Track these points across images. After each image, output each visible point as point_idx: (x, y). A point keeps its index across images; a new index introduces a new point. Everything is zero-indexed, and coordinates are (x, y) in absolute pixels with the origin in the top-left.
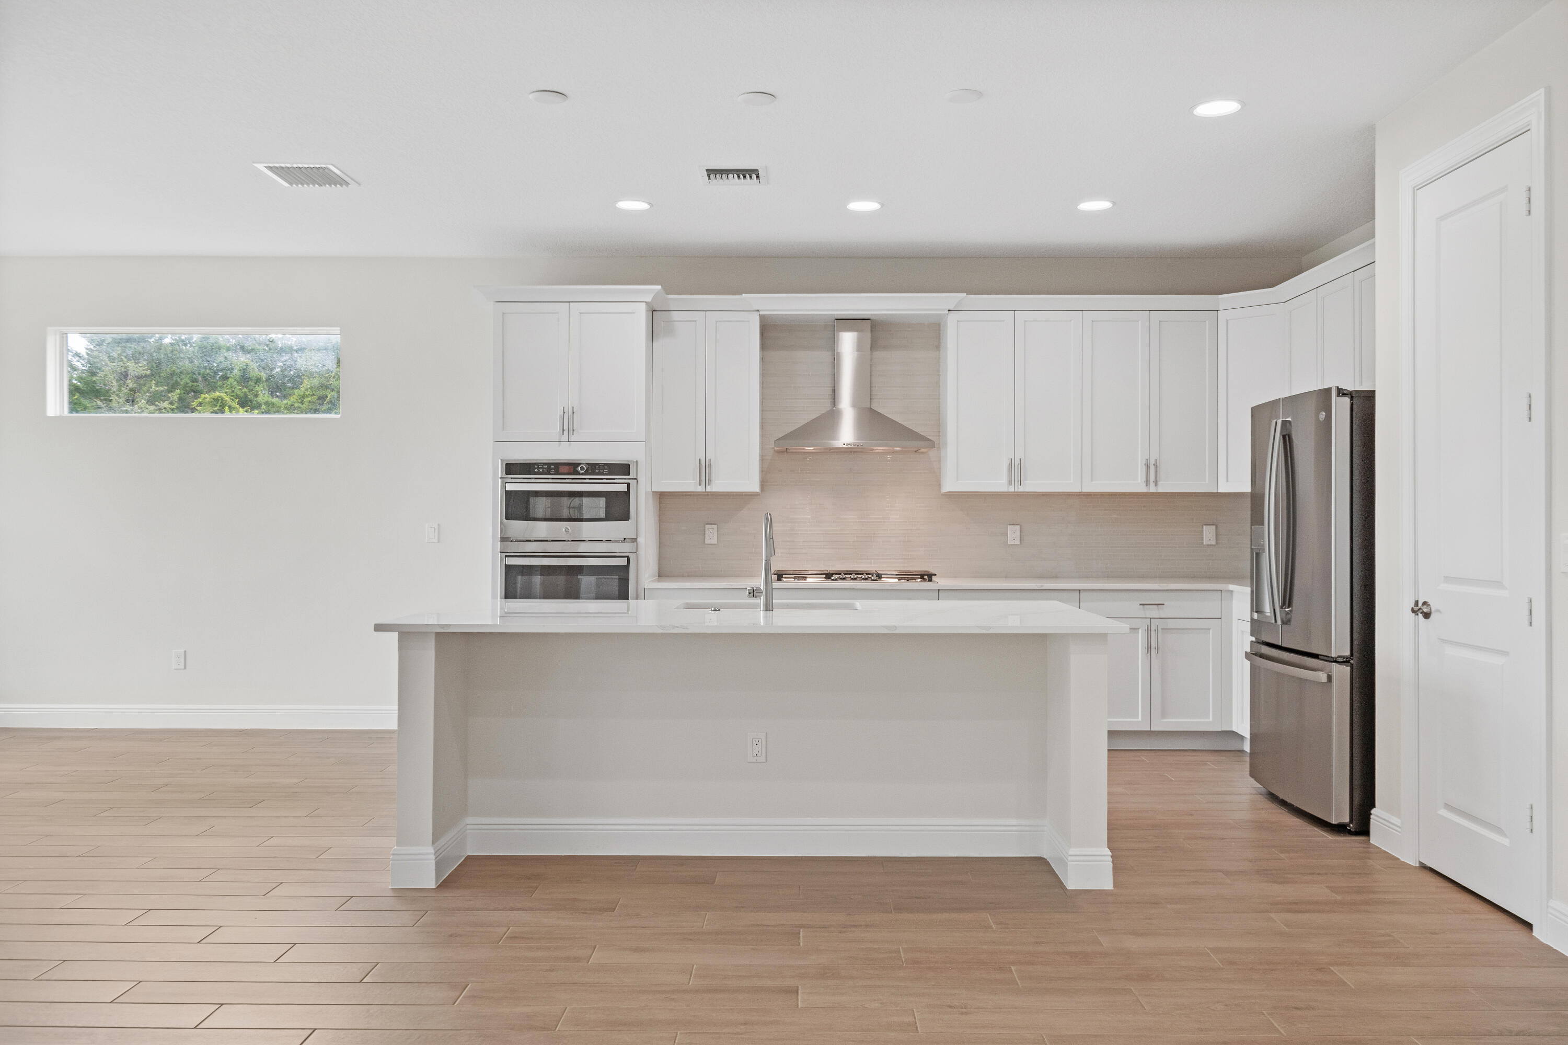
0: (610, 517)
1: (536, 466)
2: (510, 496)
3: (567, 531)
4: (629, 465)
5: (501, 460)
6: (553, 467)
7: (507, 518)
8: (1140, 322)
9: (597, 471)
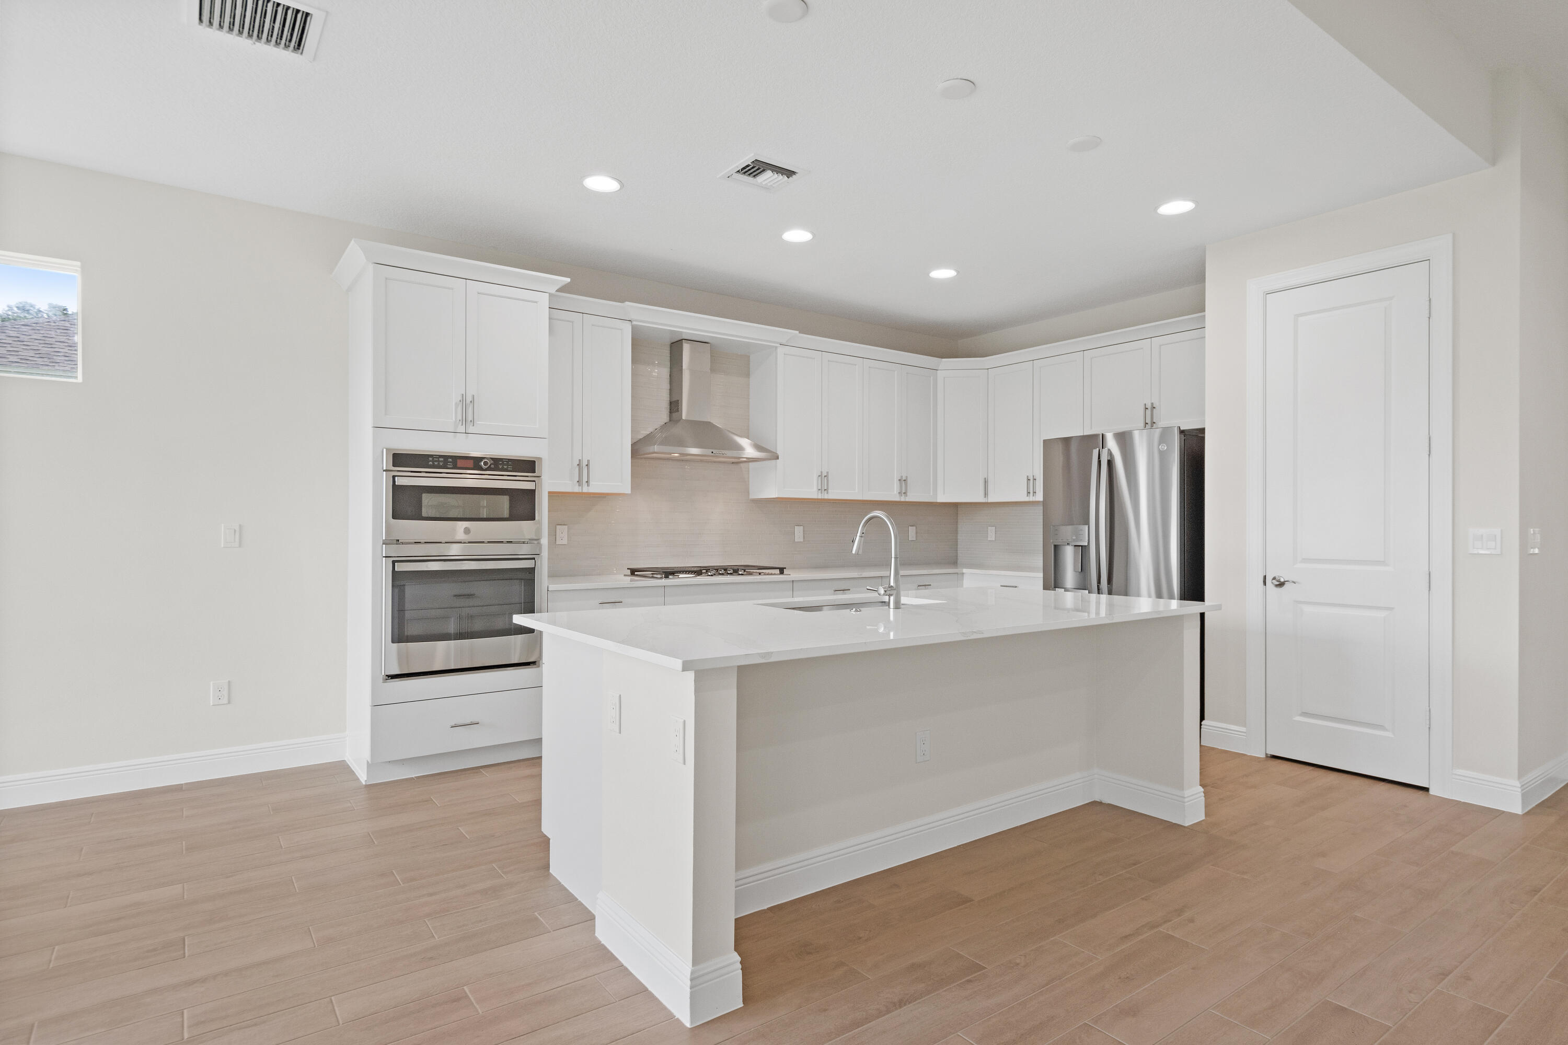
0: (513, 517)
1: (430, 459)
2: (397, 491)
3: (467, 531)
4: (535, 461)
5: (387, 449)
6: (451, 460)
7: (394, 517)
8: (896, 372)
9: (500, 467)
